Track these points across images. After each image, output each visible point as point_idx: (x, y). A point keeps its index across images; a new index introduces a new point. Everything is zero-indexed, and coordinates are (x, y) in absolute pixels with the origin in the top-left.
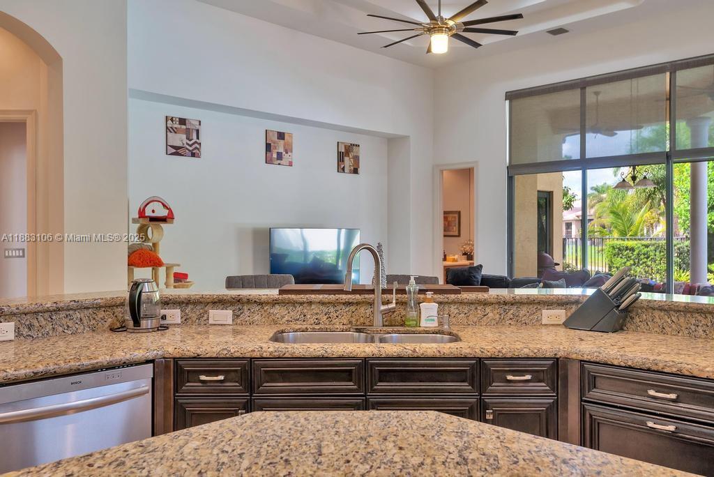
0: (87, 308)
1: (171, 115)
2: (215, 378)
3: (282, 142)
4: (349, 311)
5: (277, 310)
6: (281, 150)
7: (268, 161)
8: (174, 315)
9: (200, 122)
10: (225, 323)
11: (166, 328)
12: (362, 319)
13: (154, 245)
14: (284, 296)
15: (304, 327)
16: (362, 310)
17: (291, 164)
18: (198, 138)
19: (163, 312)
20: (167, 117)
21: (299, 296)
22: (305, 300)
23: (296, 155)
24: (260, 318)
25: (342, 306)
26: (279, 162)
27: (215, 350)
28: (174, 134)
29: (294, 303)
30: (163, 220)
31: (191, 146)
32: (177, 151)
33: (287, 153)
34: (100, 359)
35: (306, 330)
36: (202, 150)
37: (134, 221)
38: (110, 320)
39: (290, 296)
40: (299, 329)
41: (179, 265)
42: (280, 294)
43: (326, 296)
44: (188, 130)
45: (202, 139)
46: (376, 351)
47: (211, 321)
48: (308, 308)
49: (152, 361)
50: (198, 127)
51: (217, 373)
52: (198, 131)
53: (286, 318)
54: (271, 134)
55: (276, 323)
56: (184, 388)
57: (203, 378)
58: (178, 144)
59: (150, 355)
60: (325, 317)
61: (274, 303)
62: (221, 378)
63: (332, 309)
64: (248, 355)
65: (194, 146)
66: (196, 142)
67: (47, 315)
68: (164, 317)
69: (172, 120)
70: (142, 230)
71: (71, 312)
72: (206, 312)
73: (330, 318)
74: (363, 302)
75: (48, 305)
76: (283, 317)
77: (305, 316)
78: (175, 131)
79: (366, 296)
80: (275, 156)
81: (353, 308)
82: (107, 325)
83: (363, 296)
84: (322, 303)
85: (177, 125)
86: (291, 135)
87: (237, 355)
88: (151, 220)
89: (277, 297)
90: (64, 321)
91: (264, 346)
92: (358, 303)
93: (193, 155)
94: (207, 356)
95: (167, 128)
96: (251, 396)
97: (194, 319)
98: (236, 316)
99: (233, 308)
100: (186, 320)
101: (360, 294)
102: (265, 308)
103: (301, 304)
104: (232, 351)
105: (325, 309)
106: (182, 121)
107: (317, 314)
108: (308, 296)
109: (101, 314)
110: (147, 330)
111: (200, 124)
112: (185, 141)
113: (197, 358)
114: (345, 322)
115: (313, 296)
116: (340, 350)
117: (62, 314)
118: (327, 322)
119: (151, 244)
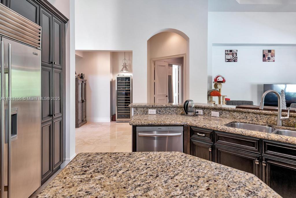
0: (175, 107)
1: (227, 49)
2: (202, 135)
3: (270, 53)
4: (266, 117)
5: (235, 114)
6: (270, 56)
7: (264, 60)
8: (201, 112)
9: (237, 50)
10: (216, 116)
11: (197, 115)
12: (273, 121)
13: (219, 90)
14: (238, 109)
15: (245, 121)
16: (273, 118)
17: (274, 61)
18: (236, 56)
19: (197, 110)
20: (226, 50)
21: (244, 110)
22: (246, 111)
23: (276, 58)
24: (229, 116)
25: (263, 115)
26: (269, 60)
27: (201, 125)
28: (228, 55)
29: (242, 112)
30: (222, 82)
31: (234, 58)
32: (229, 60)
33: (272, 57)
34: (167, 123)
35: (246, 123)
36: (238, 59)
37: (214, 83)
38: (181, 111)
39: (240, 109)
40: (243, 122)
41: (226, 96)
42: (236, 108)
43: (255, 110)
44: (233, 53)
45: (238, 56)
46: (266, 137)
47: (212, 115)
48: (248, 114)
49: (183, 126)
50: (236, 52)
51: (203, 133)
52: (236, 53)
53: (239, 117)
54: (265, 51)
55: (235, 119)
56: (193, 136)
57: (198, 134)
58: (229, 58)
59: (182, 124)
60: (256, 119)
61: (234, 111)
62: (204, 135)
63: (258, 116)
64: (212, 129)
65: (235, 58)
66: (236, 57)
67: (164, 108)
68: (198, 112)
69: (227, 51)
70: (216, 86)
71: (170, 108)
72: (210, 112)
73: (258, 119)
74: (273, 114)
75: (164, 106)
76: (238, 117)
77: (246, 117)
78: (228, 54)
79: (275, 112)
80: (267, 58)
81: (269, 116)
82: (180, 113)
83: (273, 112)
84: (253, 113)
85: (229, 53)
86: (274, 51)
87: (208, 128)
88: (218, 82)
89: (235, 109)
90: (169, 110)
91: (219, 126)
92: (271, 115)
93: (234, 61)
94: (199, 127)
95: (226, 54)
96: (214, 143)
97: (207, 114)
98: (220, 114)
99: (219, 111)
100: (204, 114)
101: (272, 111)
102: (231, 113)
103: (245, 112)
104: (207, 126)
105: (255, 116)
106: (231, 51)
107: (252, 117)
108: (247, 110)
109: (179, 109)
110: (190, 116)
111: (237, 51)
112: (232, 57)
113: (196, 127)
114: (265, 122)
115: (250, 110)
116: (249, 133)
117: (168, 108)
118: (256, 120)
119: (218, 90)
